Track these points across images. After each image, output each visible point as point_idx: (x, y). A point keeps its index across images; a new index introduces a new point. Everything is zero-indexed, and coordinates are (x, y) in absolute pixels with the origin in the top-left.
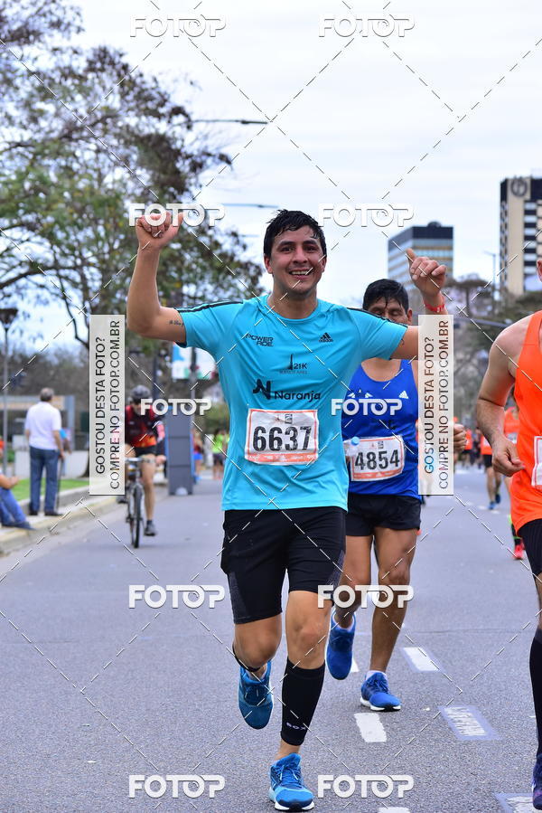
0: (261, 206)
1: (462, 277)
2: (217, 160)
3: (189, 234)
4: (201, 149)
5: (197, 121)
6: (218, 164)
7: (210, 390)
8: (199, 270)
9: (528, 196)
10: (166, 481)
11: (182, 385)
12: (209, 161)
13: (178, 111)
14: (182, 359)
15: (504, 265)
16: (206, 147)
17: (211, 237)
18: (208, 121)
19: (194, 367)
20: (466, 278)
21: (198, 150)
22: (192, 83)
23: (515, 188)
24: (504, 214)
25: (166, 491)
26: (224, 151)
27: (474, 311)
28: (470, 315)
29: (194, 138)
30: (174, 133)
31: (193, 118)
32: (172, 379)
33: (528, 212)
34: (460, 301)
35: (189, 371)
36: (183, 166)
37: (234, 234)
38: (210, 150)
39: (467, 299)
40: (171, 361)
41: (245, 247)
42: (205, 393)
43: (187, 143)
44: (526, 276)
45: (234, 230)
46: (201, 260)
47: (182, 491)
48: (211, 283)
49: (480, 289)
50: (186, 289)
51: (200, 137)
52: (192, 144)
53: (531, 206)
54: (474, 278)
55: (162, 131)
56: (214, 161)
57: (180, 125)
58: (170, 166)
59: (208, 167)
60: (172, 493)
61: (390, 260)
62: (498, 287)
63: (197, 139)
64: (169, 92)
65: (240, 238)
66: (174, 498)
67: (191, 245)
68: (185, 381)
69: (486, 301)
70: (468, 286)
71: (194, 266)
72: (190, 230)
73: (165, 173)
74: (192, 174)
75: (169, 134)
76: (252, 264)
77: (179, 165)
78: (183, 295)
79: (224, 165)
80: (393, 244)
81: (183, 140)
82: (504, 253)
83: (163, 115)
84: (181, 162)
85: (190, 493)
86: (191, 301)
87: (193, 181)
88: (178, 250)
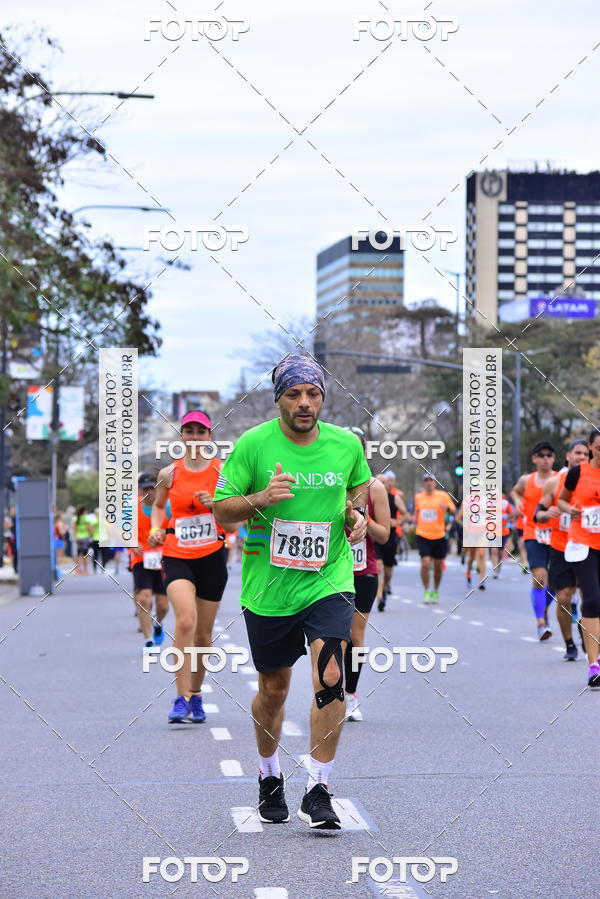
0: (146, 209)
1: (415, 304)
2: (85, 147)
3: (48, 246)
4: (63, 134)
5: (58, 94)
6: (86, 152)
7: (78, 455)
8: (62, 295)
9: (503, 196)
10: (16, 577)
11: (39, 448)
12: (74, 148)
13: (31, 79)
14: (40, 414)
15: (471, 289)
16: (70, 130)
17: (77, 250)
18: (73, 94)
19: (55, 424)
20: (419, 305)
21: (60, 134)
22: (50, 42)
23: (487, 186)
24: (472, 220)
25: (16, 590)
26: (95, 135)
27: (431, 350)
28: (425, 354)
29: (54, 116)
30: (26, 109)
31: (53, 89)
32: (26, 440)
33: (503, 218)
34: (412, 336)
35: (49, 430)
36: (39, 155)
37: (108, 247)
38: (76, 133)
39: (423, 333)
40: (25, 416)
41: (122, 264)
42: (71, 459)
43: (44, 123)
44: (501, 302)
45: (108, 240)
46: (64, 281)
47: (38, 590)
48: (79, 312)
49: (438, 320)
50: (43, 322)
51: (63, 114)
52: (51, 125)
53: (508, 210)
54: (430, 305)
55: (9, 108)
56: (81, 148)
57: (34, 98)
58: (21, 154)
59: (73, 157)
60: (25, 593)
61: (320, 281)
62: (463, 317)
63: (58, 118)
64: (18, 53)
65: (117, 251)
66: (26, 600)
67: (51, 260)
68: (44, 443)
69: (448, 336)
70: (425, 315)
71: (55, 289)
72: (49, 241)
73: (13, 163)
74: (53, 166)
75: (21, 111)
76: (132, 286)
77: (33, 153)
78: (40, 327)
79: (94, 154)
80: (324, 259)
81: (39, 121)
82: (471, 273)
83: (11, 84)
84: (37, 149)
85: (49, 592)
86: (52, 336)
87: (53, 174)
88: (31, 268)
